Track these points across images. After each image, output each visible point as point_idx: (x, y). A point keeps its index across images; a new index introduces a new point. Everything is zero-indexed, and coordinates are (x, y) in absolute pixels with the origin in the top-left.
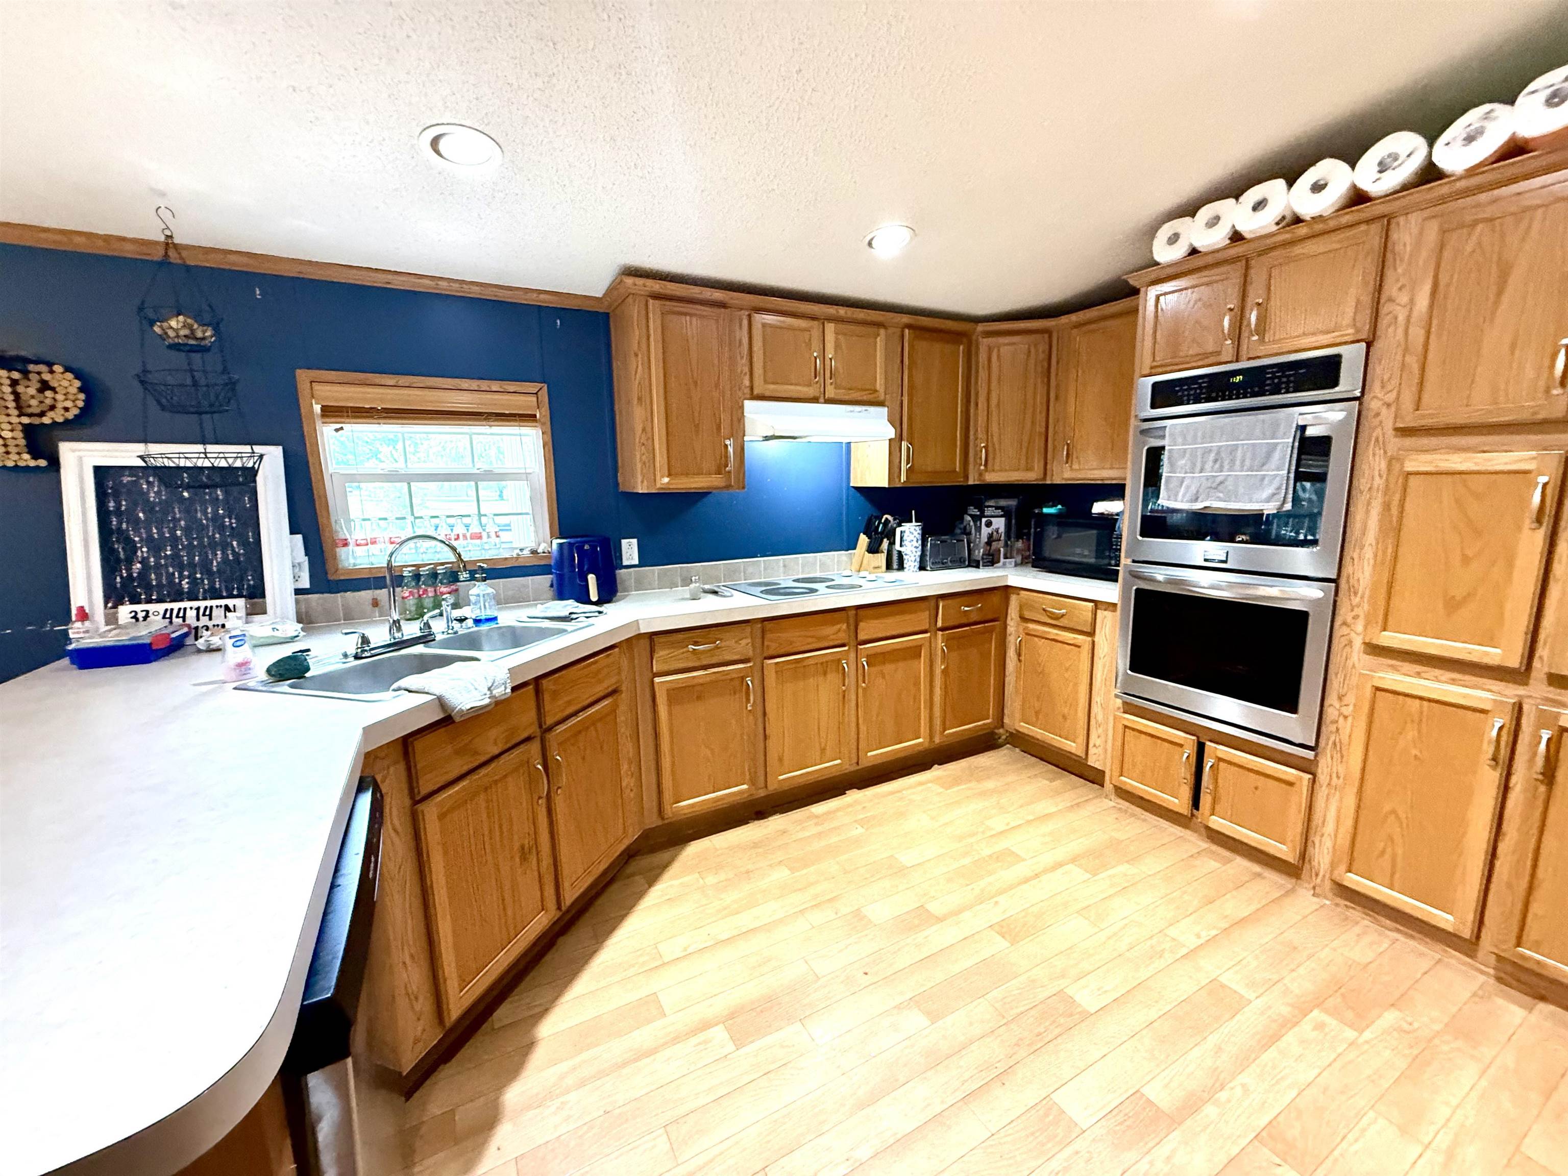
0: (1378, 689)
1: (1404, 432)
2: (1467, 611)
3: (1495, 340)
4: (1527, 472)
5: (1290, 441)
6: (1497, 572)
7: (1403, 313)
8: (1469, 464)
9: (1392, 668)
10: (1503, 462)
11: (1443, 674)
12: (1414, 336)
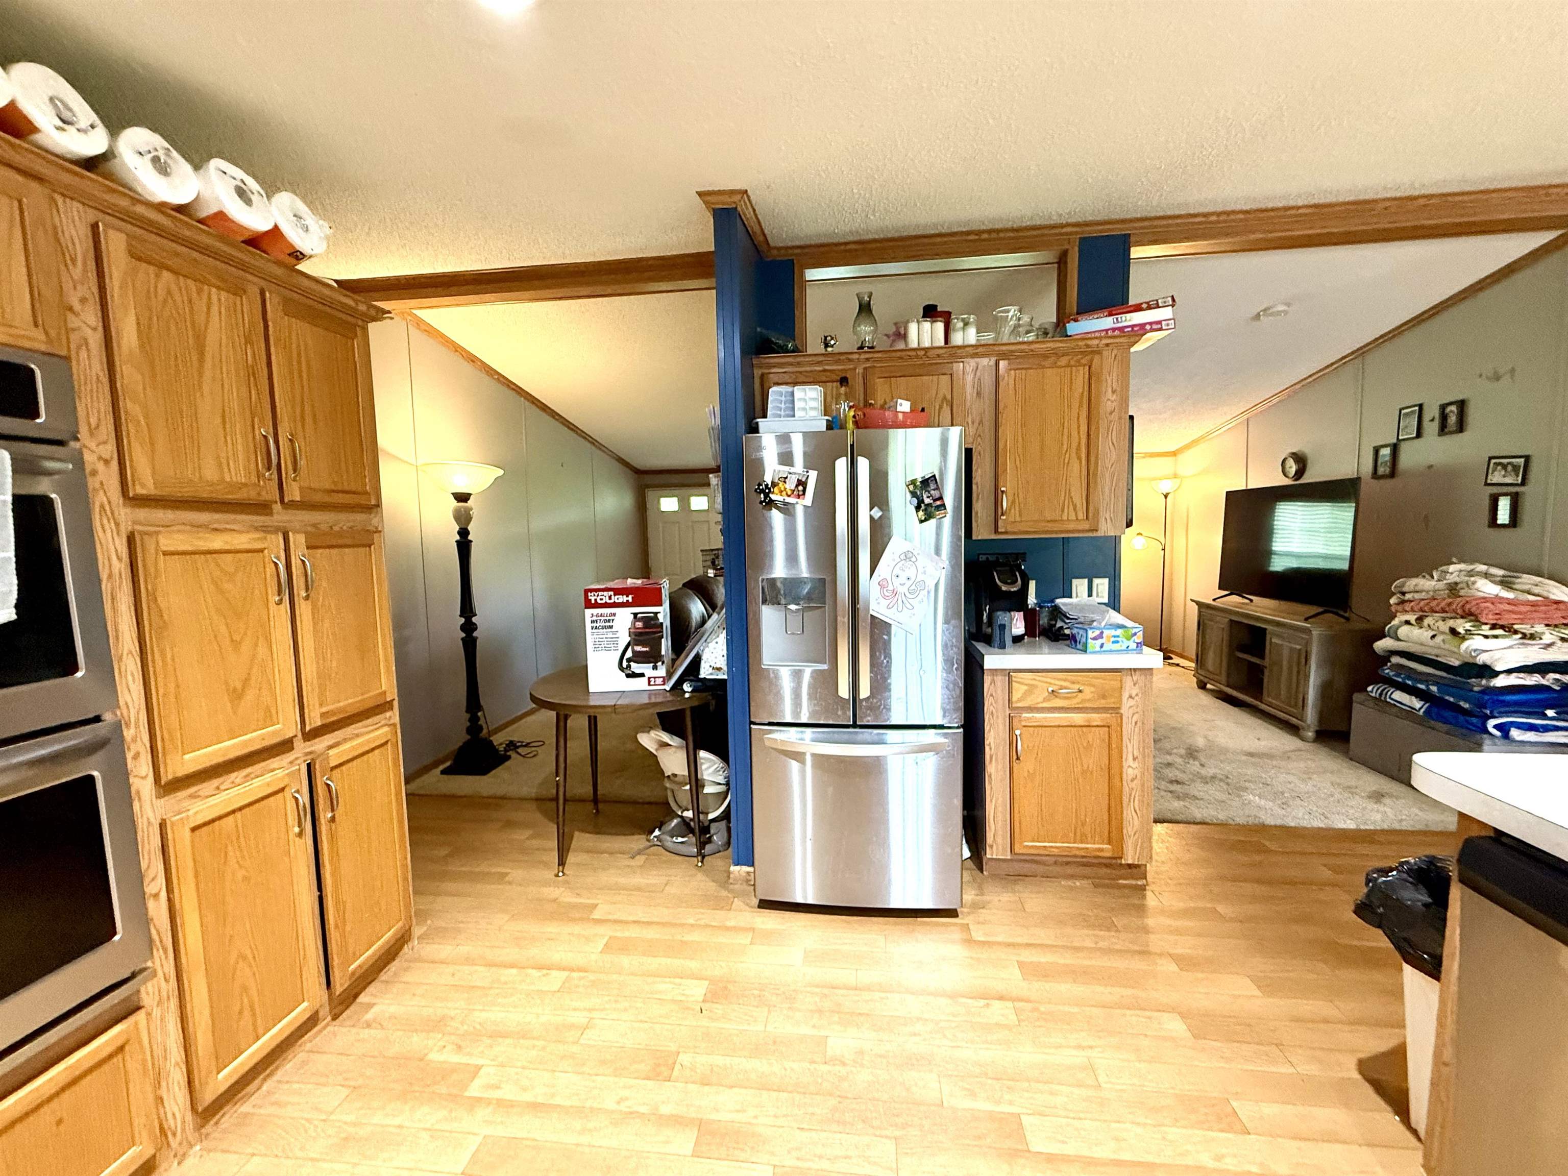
0: (196, 828)
1: (136, 501)
2: (250, 695)
3: (207, 406)
4: (261, 551)
5: (9, 498)
6: (262, 650)
7: (95, 339)
8: (217, 542)
9: (192, 796)
10: (242, 541)
11: (234, 776)
12: (128, 374)
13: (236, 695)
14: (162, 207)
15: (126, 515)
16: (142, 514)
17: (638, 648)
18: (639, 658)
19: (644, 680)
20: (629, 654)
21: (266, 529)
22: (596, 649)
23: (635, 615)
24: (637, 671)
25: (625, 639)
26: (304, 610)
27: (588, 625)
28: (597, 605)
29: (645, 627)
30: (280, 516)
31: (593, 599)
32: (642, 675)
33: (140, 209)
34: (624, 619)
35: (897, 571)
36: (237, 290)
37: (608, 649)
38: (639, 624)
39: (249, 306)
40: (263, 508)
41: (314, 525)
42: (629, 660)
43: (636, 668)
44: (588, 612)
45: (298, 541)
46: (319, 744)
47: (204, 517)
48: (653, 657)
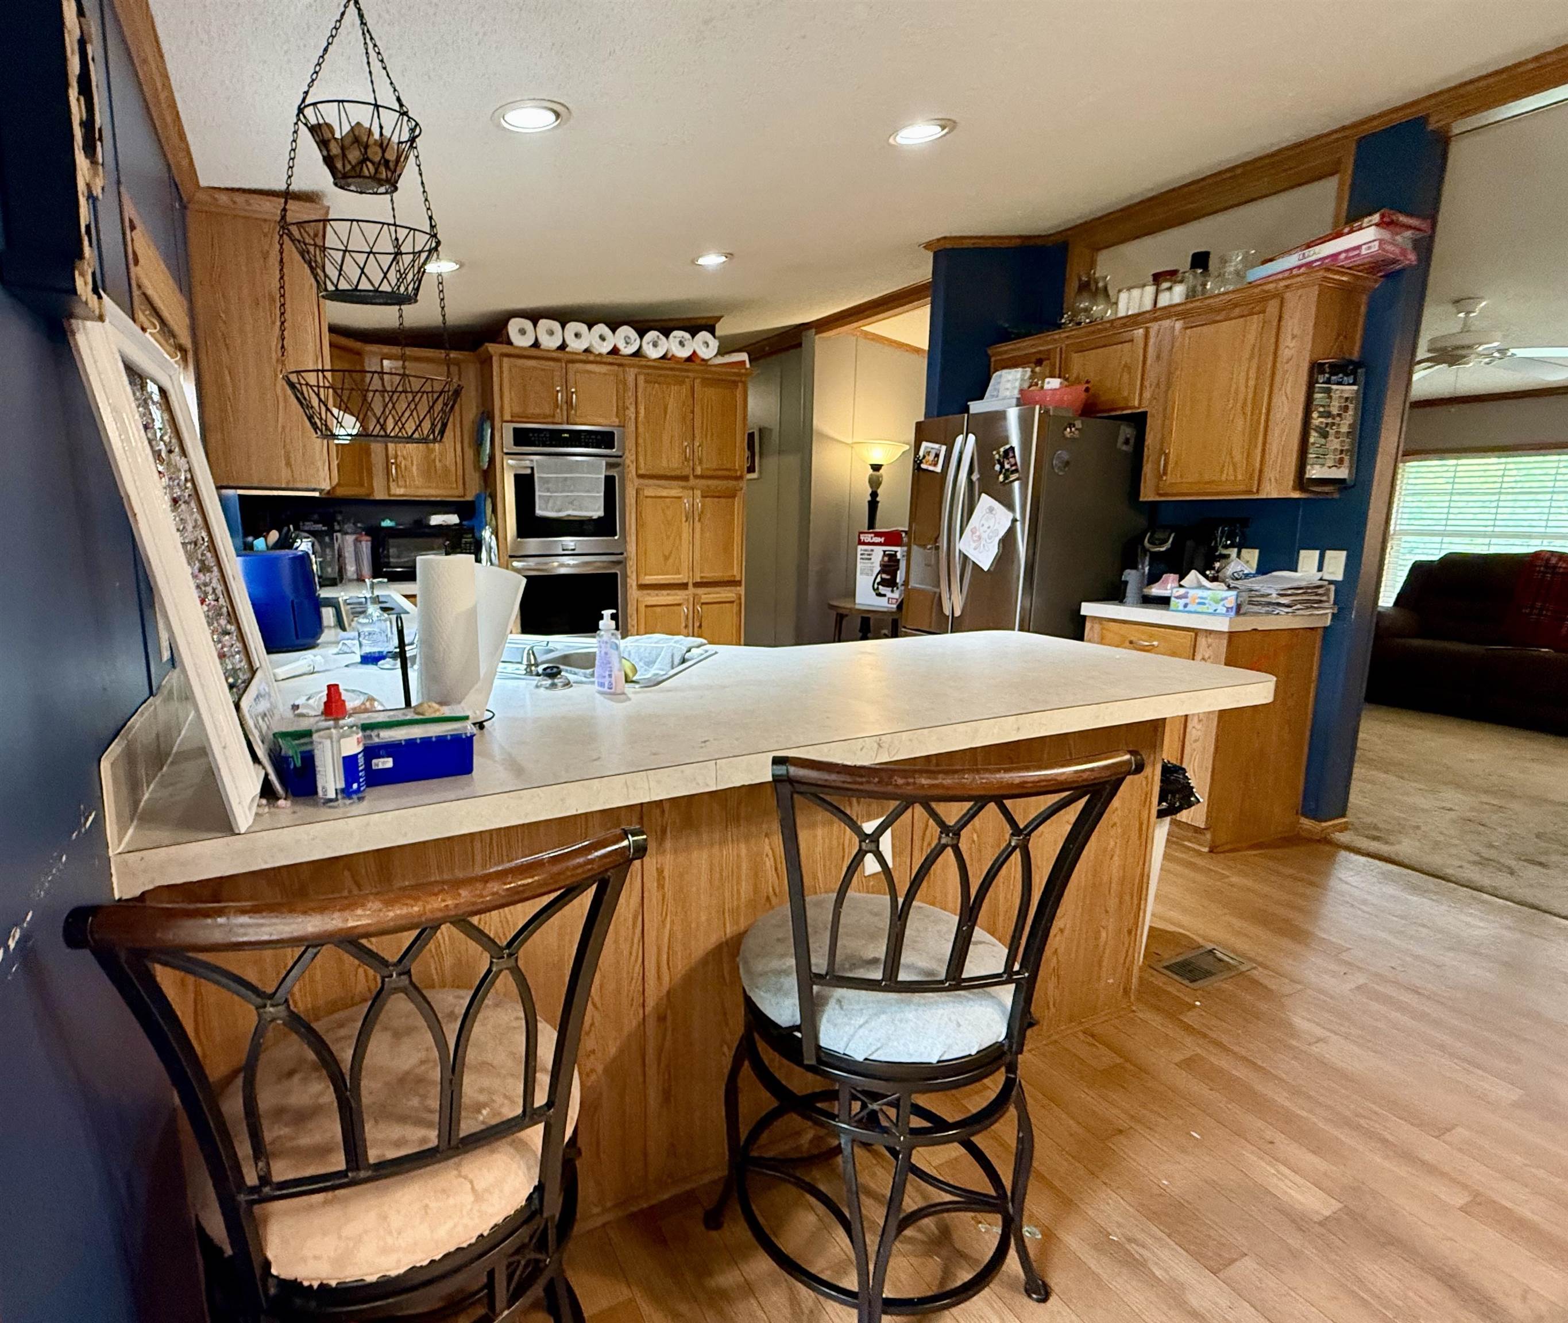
0: (647, 606)
1: (640, 476)
2: (671, 560)
3: (666, 438)
4: (680, 498)
5: (603, 476)
6: (677, 541)
7: (633, 416)
8: (664, 493)
9: (649, 594)
10: (674, 493)
11: (665, 592)
12: (641, 429)
13: (666, 558)
14: (655, 360)
15: (637, 482)
16: (642, 481)
17: (884, 576)
18: (884, 583)
19: (886, 599)
20: (879, 579)
21: (684, 488)
22: (861, 574)
23: (884, 551)
24: (883, 592)
25: (878, 569)
26: (698, 525)
27: (859, 556)
28: (864, 543)
29: (889, 560)
30: (692, 482)
31: (862, 538)
32: (884, 595)
33: (649, 363)
34: (878, 554)
35: (983, 522)
36: (682, 383)
37: (867, 574)
38: (886, 559)
39: (685, 390)
40: (686, 478)
41: (708, 486)
42: (879, 584)
43: (882, 590)
44: (860, 547)
45: (698, 493)
46: (700, 591)
47: (663, 482)
48: (891, 583)
